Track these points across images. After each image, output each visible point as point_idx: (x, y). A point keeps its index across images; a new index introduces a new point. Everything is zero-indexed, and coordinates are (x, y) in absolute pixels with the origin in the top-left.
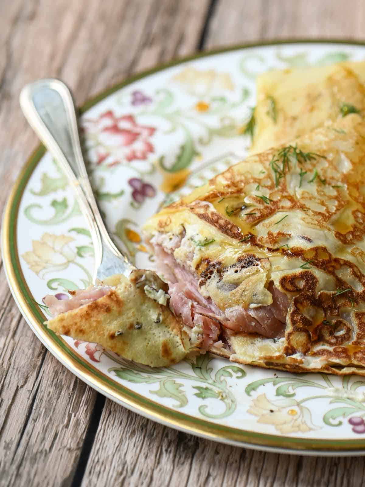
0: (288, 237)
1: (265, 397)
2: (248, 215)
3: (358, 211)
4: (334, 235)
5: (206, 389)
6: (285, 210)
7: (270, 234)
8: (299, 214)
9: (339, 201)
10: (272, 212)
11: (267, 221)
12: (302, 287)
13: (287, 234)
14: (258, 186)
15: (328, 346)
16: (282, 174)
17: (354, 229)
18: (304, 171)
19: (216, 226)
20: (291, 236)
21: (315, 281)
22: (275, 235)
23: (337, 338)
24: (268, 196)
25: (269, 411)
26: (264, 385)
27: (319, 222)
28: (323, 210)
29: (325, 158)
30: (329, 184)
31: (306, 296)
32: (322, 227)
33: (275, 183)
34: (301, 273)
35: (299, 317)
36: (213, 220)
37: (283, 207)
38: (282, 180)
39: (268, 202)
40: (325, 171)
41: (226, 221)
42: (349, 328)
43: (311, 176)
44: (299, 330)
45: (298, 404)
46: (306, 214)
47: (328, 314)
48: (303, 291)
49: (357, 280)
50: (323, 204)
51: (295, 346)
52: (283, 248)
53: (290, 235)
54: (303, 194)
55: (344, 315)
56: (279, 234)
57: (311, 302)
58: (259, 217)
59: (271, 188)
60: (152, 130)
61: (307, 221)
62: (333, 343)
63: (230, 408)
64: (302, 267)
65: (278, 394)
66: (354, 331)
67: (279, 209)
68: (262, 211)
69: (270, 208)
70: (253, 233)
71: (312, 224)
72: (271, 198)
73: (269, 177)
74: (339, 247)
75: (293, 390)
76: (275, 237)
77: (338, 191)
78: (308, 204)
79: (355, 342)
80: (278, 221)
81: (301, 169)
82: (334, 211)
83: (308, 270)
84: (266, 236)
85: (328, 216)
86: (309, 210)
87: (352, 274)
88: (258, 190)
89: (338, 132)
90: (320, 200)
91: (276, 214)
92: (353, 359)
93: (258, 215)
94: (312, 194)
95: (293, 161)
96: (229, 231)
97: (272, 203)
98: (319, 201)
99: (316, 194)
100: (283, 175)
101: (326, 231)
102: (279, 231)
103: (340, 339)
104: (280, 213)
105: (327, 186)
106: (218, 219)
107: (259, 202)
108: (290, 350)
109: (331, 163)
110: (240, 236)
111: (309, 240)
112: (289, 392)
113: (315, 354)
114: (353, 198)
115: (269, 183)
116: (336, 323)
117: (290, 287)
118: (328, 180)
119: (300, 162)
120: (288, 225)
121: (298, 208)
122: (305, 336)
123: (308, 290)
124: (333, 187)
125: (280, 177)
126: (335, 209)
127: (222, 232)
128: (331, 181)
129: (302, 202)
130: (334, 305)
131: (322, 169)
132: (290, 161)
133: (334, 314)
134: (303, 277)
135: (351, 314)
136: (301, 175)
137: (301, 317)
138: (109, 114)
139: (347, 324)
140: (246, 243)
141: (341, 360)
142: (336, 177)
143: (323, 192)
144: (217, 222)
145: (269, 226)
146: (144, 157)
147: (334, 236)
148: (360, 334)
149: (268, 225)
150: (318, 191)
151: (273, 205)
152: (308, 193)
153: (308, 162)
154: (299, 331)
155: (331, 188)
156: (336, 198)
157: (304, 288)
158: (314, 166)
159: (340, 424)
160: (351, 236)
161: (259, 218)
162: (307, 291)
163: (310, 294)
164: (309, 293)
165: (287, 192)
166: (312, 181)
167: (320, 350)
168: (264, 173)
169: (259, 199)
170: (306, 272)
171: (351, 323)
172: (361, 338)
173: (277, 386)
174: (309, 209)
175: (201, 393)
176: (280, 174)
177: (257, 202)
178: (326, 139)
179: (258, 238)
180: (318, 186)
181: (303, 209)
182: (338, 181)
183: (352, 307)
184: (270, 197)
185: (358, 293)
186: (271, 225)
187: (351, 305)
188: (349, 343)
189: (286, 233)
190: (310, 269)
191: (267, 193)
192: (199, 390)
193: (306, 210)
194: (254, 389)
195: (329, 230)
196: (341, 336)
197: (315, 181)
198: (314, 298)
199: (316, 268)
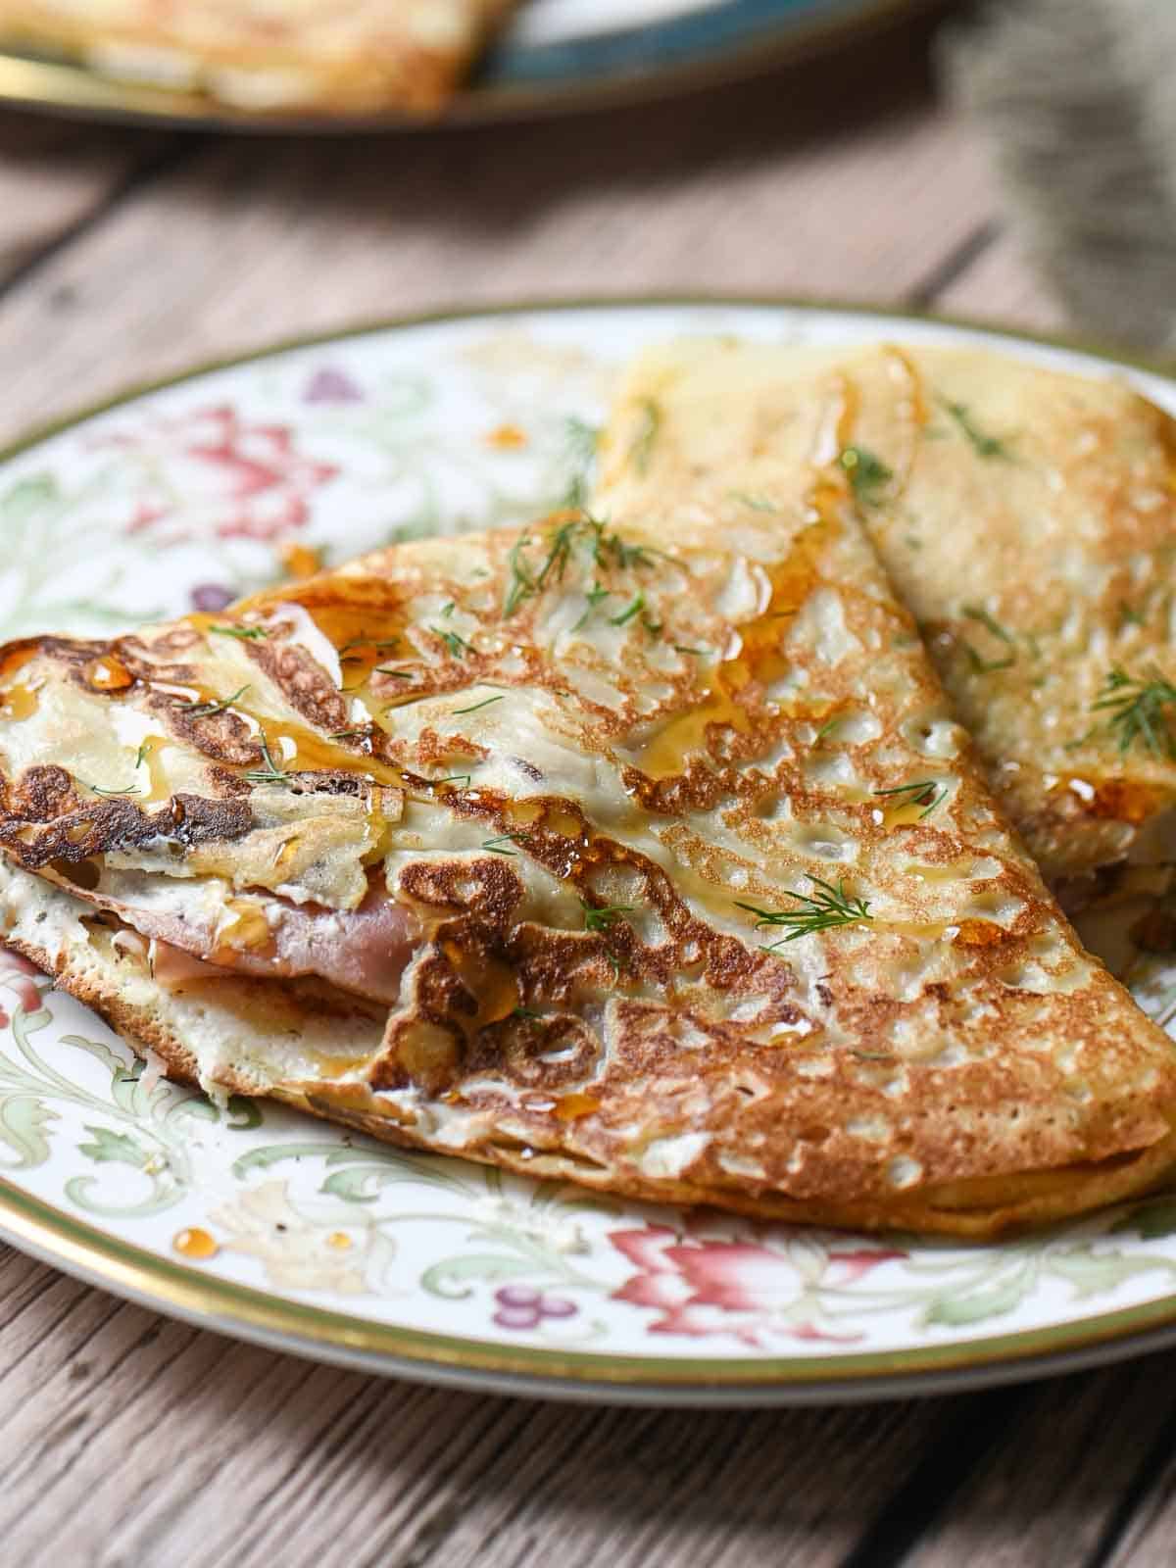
0: (480, 755)
1: (285, 1190)
2: (388, 676)
3: (727, 726)
4: (620, 777)
5: (124, 1138)
6: (503, 682)
7: (428, 736)
8: (540, 699)
9: (680, 691)
10: (462, 682)
11: (433, 703)
12: (467, 900)
13: (477, 747)
14: (452, 606)
15: (509, 1085)
16: (532, 586)
17: (694, 773)
18: (603, 589)
19: (281, 686)
20: (489, 755)
21: (514, 891)
22: (442, 743)
23: (545, 1067)
24: (467, 638)
25: (274, 1227)
26: (298, 1159)
27: (588, 731)
28: (617, 702)
29: (684, 568)
30: (671, 640)
31: (476, 925)
32: (590, 745)
33: (505, 606)
34: (478, 862)
35: (443, 983)
36: (281, 666)
37: (497, 674)
38: (528, 604)
39: (464, 654)
40: (671, 604)
41: (314, 680)
42: (592, 1047)
43: (621, 607)
44: (436, 1019)
45: (372, 1225)
46: (559, 703)
47: (536, 992)
48: (470, 909)
49: (657, 912)
50: (625, 686)
51: (410, 1067)
52: (453, 783)
53: (488, 751)
54: (574, 649)
55: (588, 1006)
56: (457, 741)
57: (490, 945)
58: (417, 687)
59: (487, 618)
60: (327, 473)
61: (549, 720)
62: (526, 1080)
63: (161, 1199)
64: (486, 846)
65: (326, 1189)
66: (603, 1056)
67: (486, 676)
68: (432, 673)
69: (458, 669)
70: (383, 725)
71: (561, 732)
72: (475, 646)
73: (495, 588)
74: (626, 815)
75: (379, 1185)
76: (441, 747)
77: (689, 665)
78: (576, 678)
79: (599, 1087)
80: (470, 707)
81: (598, 585)
82: (648, 713)
83: (502, 857)
84: (414, 741)
85: (624, 722)
86: (571, 696)
87: (644, 895)
88: (448, 615)
89: (752, 506)
90: (621, 676)
91: (470, 688)
92: (569, 1135)
93: (418, 680)
94: (602, 657)
95: (584, 558)
96: (314, 706)
97: (472, 656)
98: (617, 678)
99: (616, 659)
100: (537, 591)
101: (601, 762)
102: (458, 735)
103: (552, 1073)
104: (482, 688)
105: (661, 643)
106: (297, 668)
107: (433, 647)
108: (390, 1076)
109: (696, 584)
110: (341, 725)
111: (535, 773)
112: (362, 1189)
113: (462, 1103)
114: (730, 690)
115: (488, 605)
116: (555, 1025)
117: (431, 891)
118: (672, 628)
119: (603, 565)
120: (494, 725)
121: (543, 683)
122: (449, 1044)
123: (486, 912)
124: (678, 650)
125: (523, 595)
126: (656, 705)
127: (292, 705)
128: (680, 634)
129: (563, 669)
130: (557, 971)
131: (663, 598)
132: (574, 558)
133: (553, 998)
134: (480, 874)
135: (608, 1007)
136: (592, 599)
137: (453, 981)
138: (225, 414)
139: (586, 1034)
140: (351, 743)
141: (532, 1131)
142: (697, 626)
143: (641, 656)
144: (289, 677)
145: (437, 714)
146: (270, 535)
147: (621, 780)
148: (617, 1067)
149: (433, 713)
150: (625, 652)
151: (471, 664)
152: (591, 651)
153: (630, 571)
154: (434, 1023)
155: (672, 652)
156: (677, 681)
157: (474, 902)
158: (643, 583)
159: (468, 1294)
160: (676, 792)
161: (416, 689)
162: (482, 912)
163: (491, 923)
164: (486, 922)
165: (530, 637)
166: (619, 622)
167: (481, 1092)
168: (482, 574)
169: (437, 639)
170: (495, 862)
171: (600, 1033)
172: (616, 1080)
173: (335, 1169)
174: (575, 692)
175: (103, 1146)
176: (530, 587)
177: (427, 645)
178: (706, 520)
179: (392, 742)
180: (632, 640)
181: (554, 688)
182: (699, 636)
183: (612, 985)
184: (472, 641)
185: (648, 949)
186: (444, 713)
187: (613, 978)
188: (576, 1087)
189: (478, 743)
190: (511, 857)
191: (467, 628)
192: (99, 1138)
193: (563, 691)
194: (261, 1164)
195: (611, 758)
196: (559, 1065)
197: (627, 624)
198: (501, 939)
199: (530, 858)
